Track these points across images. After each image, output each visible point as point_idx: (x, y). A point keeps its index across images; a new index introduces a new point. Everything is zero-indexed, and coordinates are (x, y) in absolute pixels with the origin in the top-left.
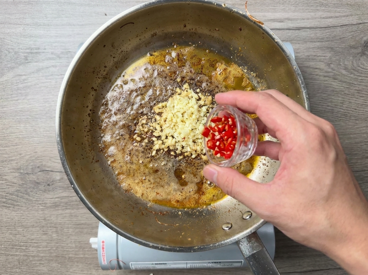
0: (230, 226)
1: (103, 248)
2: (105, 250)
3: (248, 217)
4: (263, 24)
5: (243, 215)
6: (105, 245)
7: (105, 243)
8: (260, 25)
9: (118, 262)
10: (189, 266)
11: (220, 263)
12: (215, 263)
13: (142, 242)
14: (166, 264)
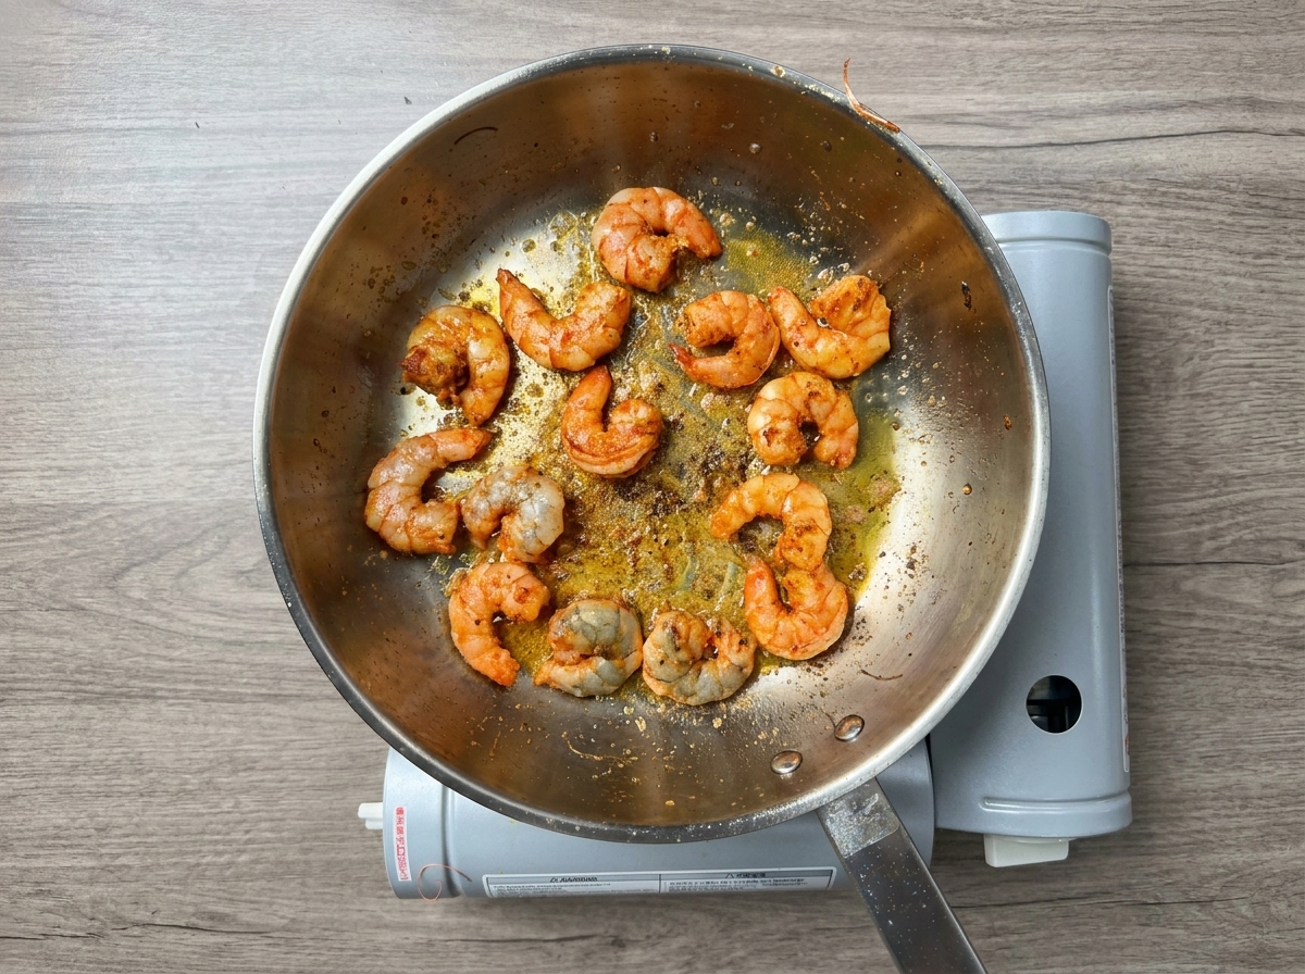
1: (400, 831)
2: (405, 834)
3: (851, 735)
4: (898, 131)
7: (405, 816)
8: (889, 132)
9: (447, 872)
10: (666, 886)
11: (763, 875)
12: (747, 875)
13: (522, 812)
14: (594, 879)
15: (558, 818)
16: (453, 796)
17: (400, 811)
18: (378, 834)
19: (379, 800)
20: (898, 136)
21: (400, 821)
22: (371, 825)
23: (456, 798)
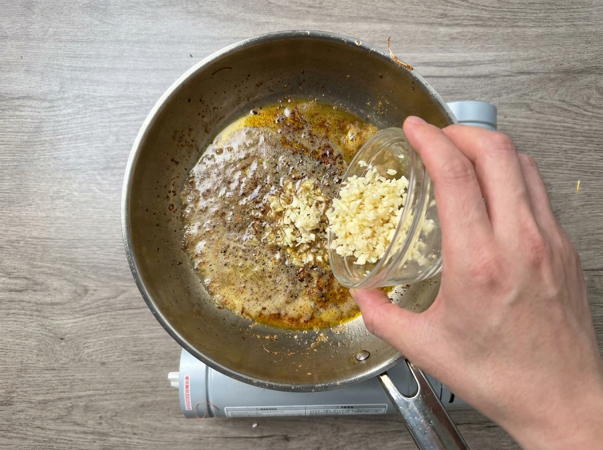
1: (187, 387)
2: (189, 389)
4: (413, 69)
6: (189, 383)
7: (189, 380)
8: (409, 70)
9: (208, 406)
10: (308, 412)
11: (352, 407)
12: (345, 407)
13: (242, 378)
14: (276, 409)
15: (259, 381)
17: (187, 378)
18: (177, 390)
20: (412, 72)
21: (187, 382)
22: (173, 384)
23: (212, 371)
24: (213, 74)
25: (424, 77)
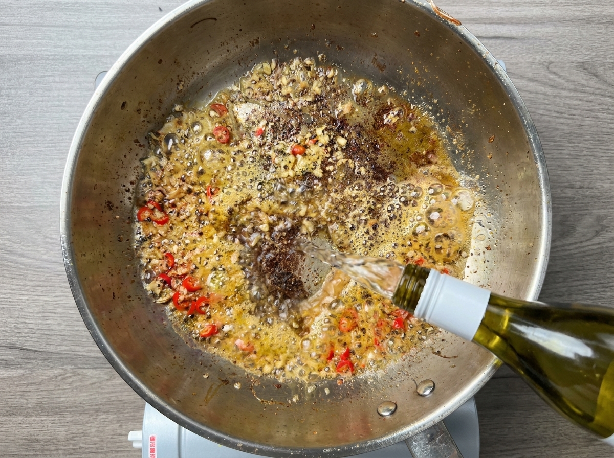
0: (392, 408)
1: (153, 451)
2: (155, 453)
3: (428, 392)
4: (460, 24)
5: (417, 387)
6: (156, 445)
7: (156, 442)
8: (455, 25)
13: (222, 439)
15: (245, 443)
16: (185, 432)
17: (153, 439)
18: (140, 450)
19: (140, 429)
20: (460, 28)
21: (153, 445)
22: (136, 445)
23: (186, 433)
24: (192, 27)
25: (478, 37)
